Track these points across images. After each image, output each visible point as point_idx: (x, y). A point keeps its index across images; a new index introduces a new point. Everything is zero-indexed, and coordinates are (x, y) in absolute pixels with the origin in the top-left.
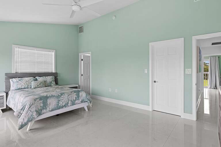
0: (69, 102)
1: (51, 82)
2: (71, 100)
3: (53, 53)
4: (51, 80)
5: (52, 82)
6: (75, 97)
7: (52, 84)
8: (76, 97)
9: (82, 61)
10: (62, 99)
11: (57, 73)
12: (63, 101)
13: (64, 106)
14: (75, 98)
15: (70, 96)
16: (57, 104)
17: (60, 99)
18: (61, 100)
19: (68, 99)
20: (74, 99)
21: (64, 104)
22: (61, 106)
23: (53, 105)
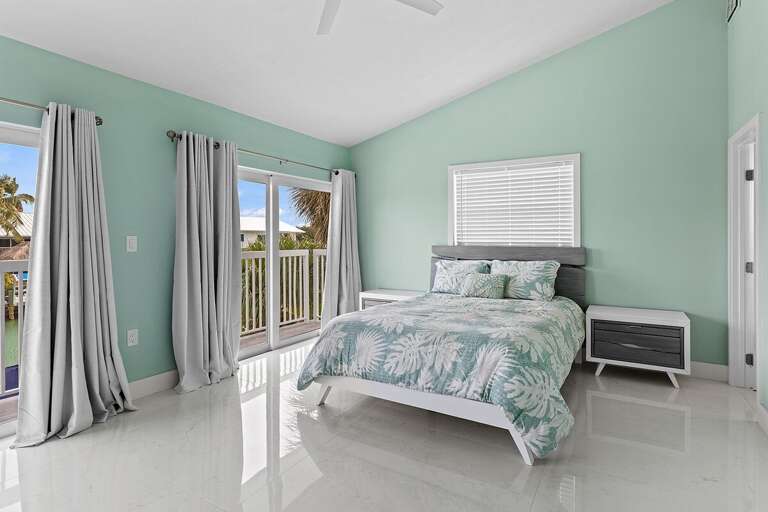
0: (423, 373)
1: (531, 286)
2: (432, 368)
3: (571, 168)
4: (534, 278)
5: (538, 285)
6: (453, 359)
7: (532, 292)
8: (455, 364)
9: (752, 183)
10: (399, 348)
11: (585, 249)
12: (400, 357)
13: (402, 378)
14: (450, 365)
15: (430, 346)
16: (379, 362)
17: (392, 347)
18: (394, 351)
19: (422, 358)
20: (448, 367)
21: (399, 372)
22: (390, 373)
23: (369, 359)
